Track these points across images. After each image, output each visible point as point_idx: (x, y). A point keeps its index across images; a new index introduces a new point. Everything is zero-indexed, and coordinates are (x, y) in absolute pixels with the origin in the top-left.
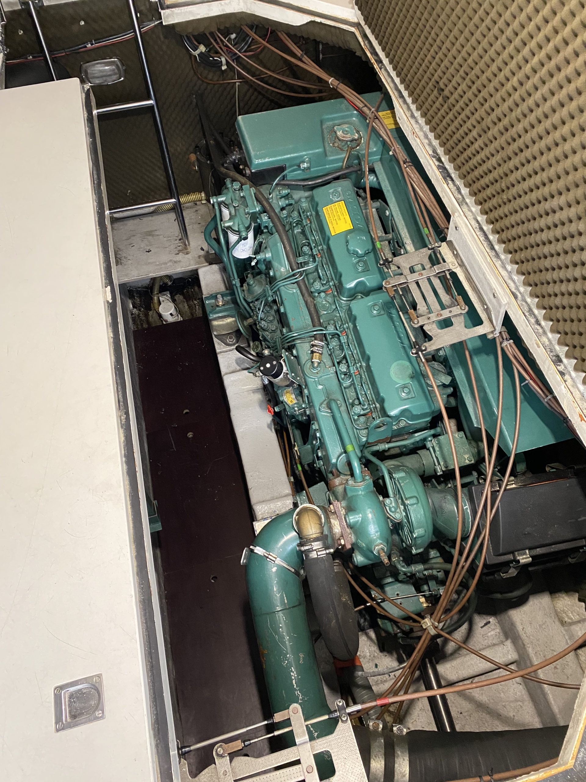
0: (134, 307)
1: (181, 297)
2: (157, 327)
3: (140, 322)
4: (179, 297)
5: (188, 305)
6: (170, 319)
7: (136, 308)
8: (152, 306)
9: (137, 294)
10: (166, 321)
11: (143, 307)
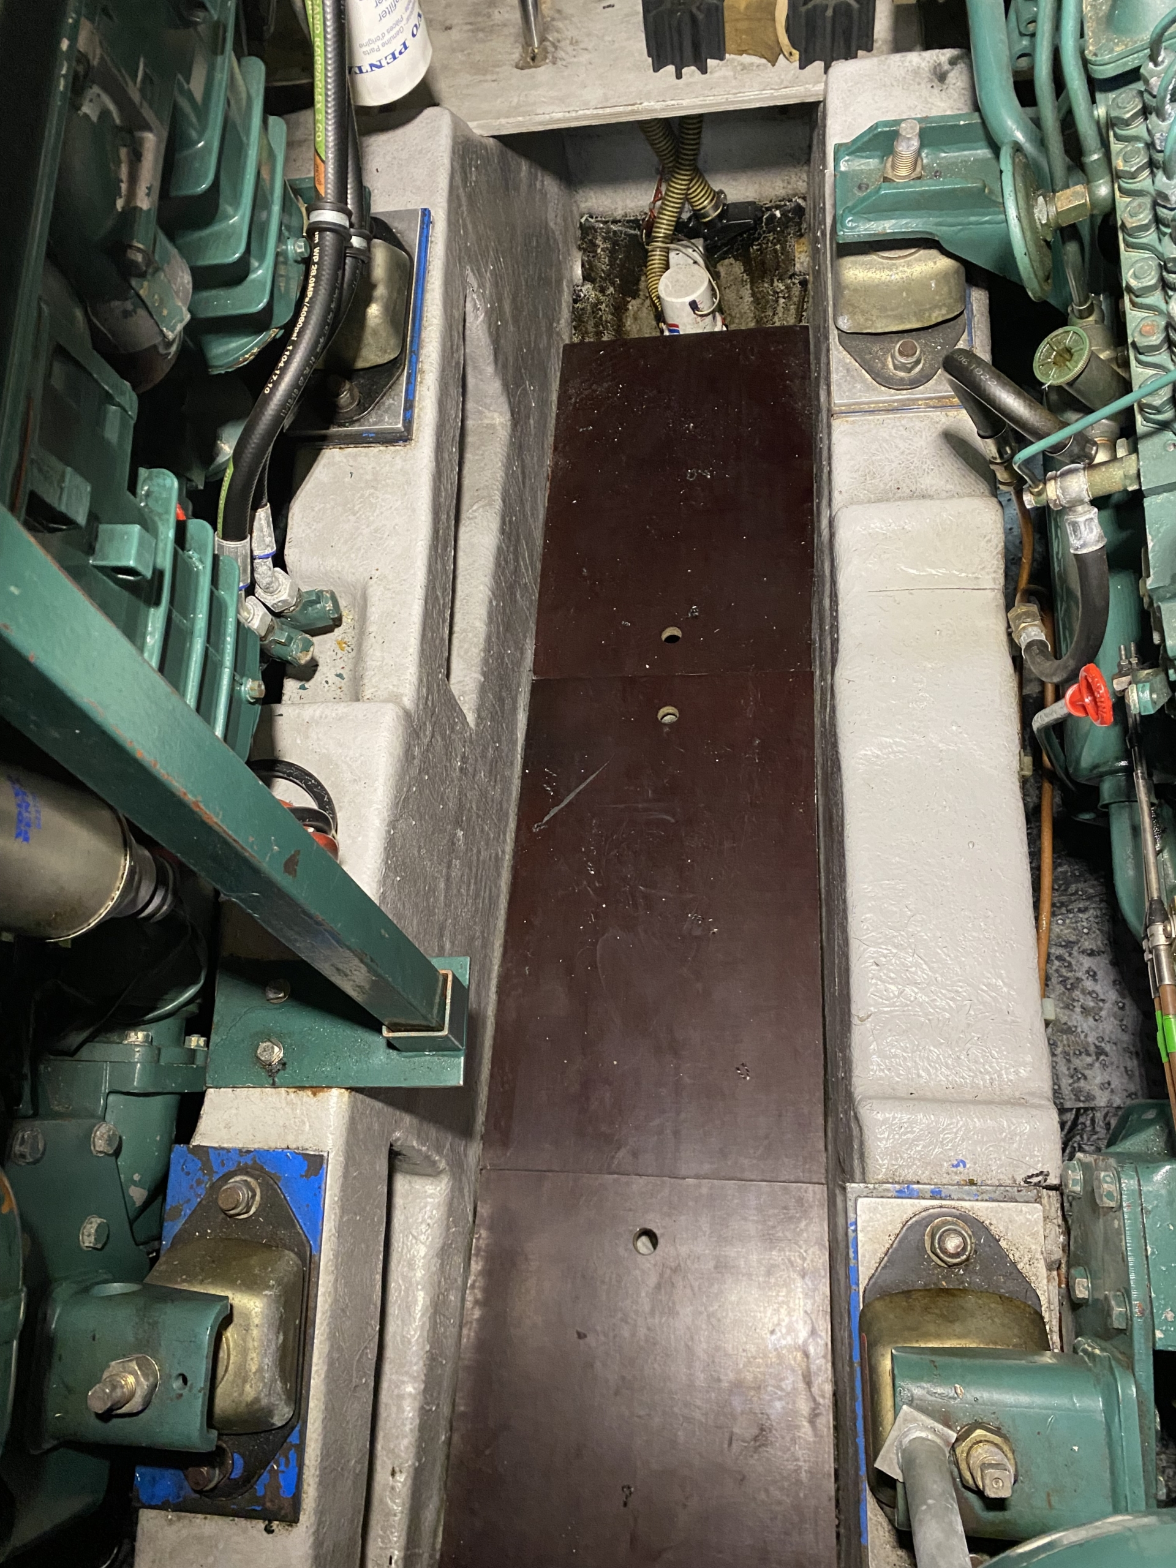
0: (586, 277)
1: (738, 268)
2: (642, 343)
3: (596, 325)
4: (730, 268)
5: (753, 295)
6: (688, 324)
7: (593, 281)
8: (642, 285)
9: (605, 239)
10: (673, 327)
11: (613, 284)
